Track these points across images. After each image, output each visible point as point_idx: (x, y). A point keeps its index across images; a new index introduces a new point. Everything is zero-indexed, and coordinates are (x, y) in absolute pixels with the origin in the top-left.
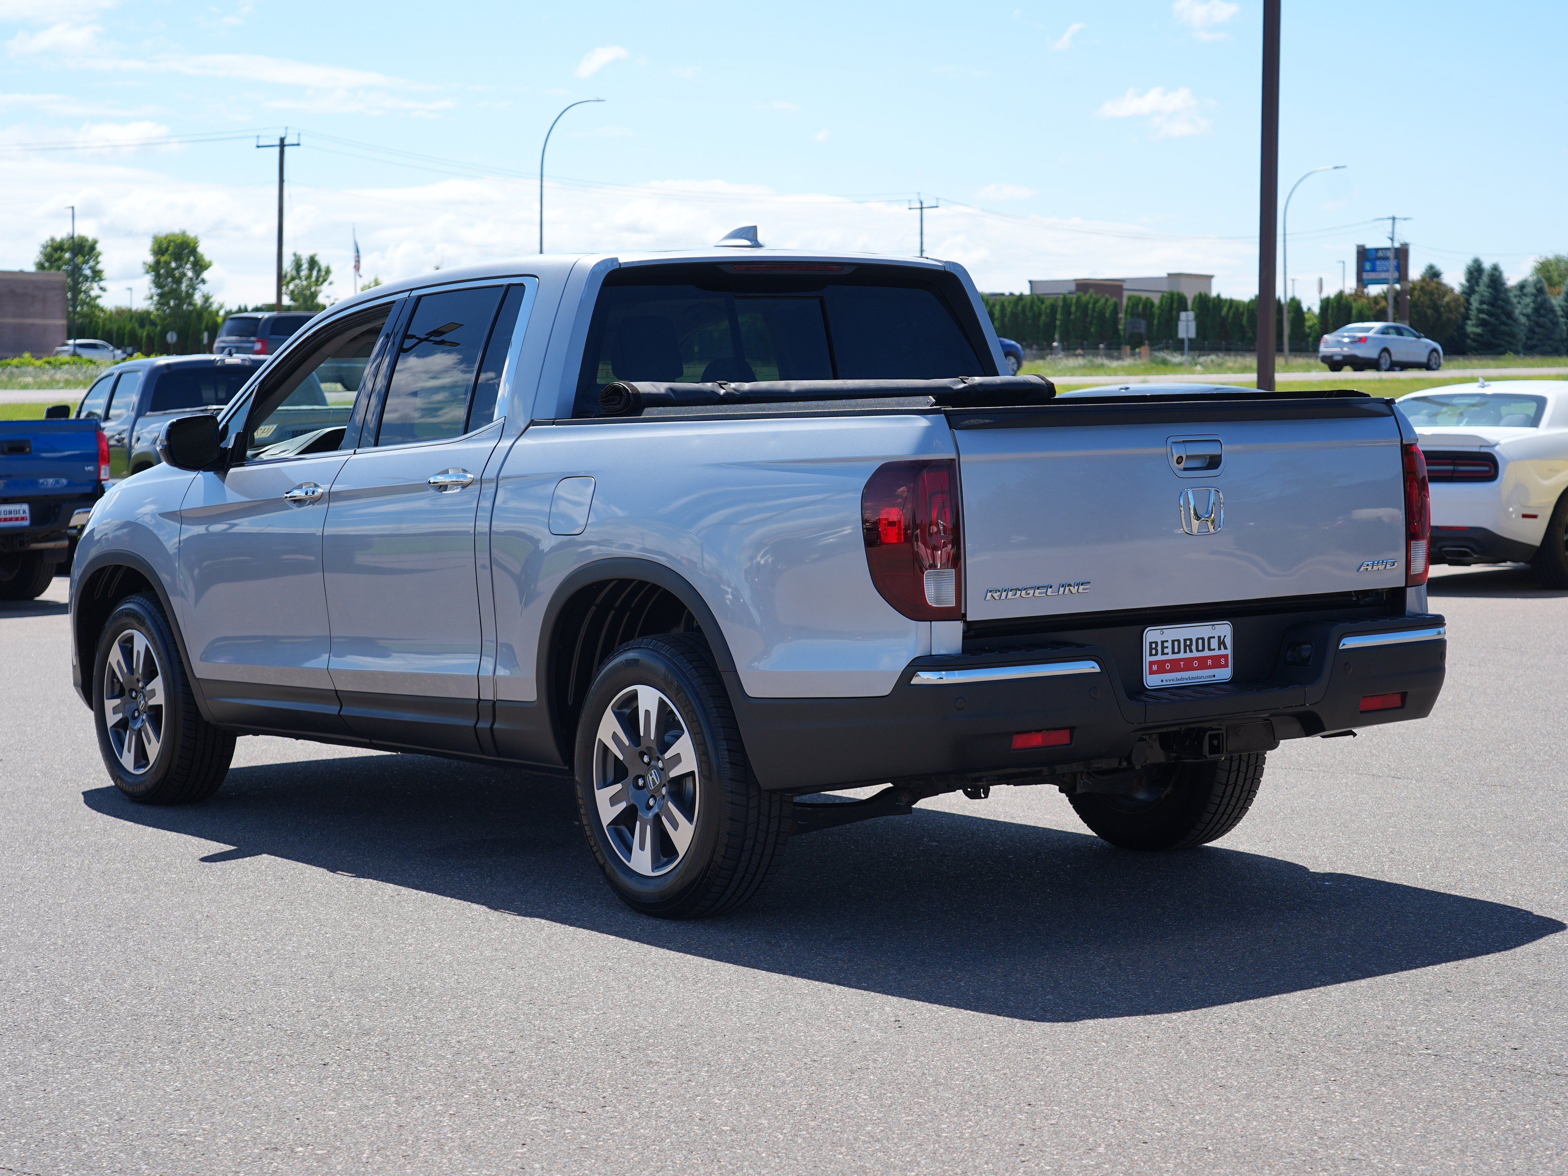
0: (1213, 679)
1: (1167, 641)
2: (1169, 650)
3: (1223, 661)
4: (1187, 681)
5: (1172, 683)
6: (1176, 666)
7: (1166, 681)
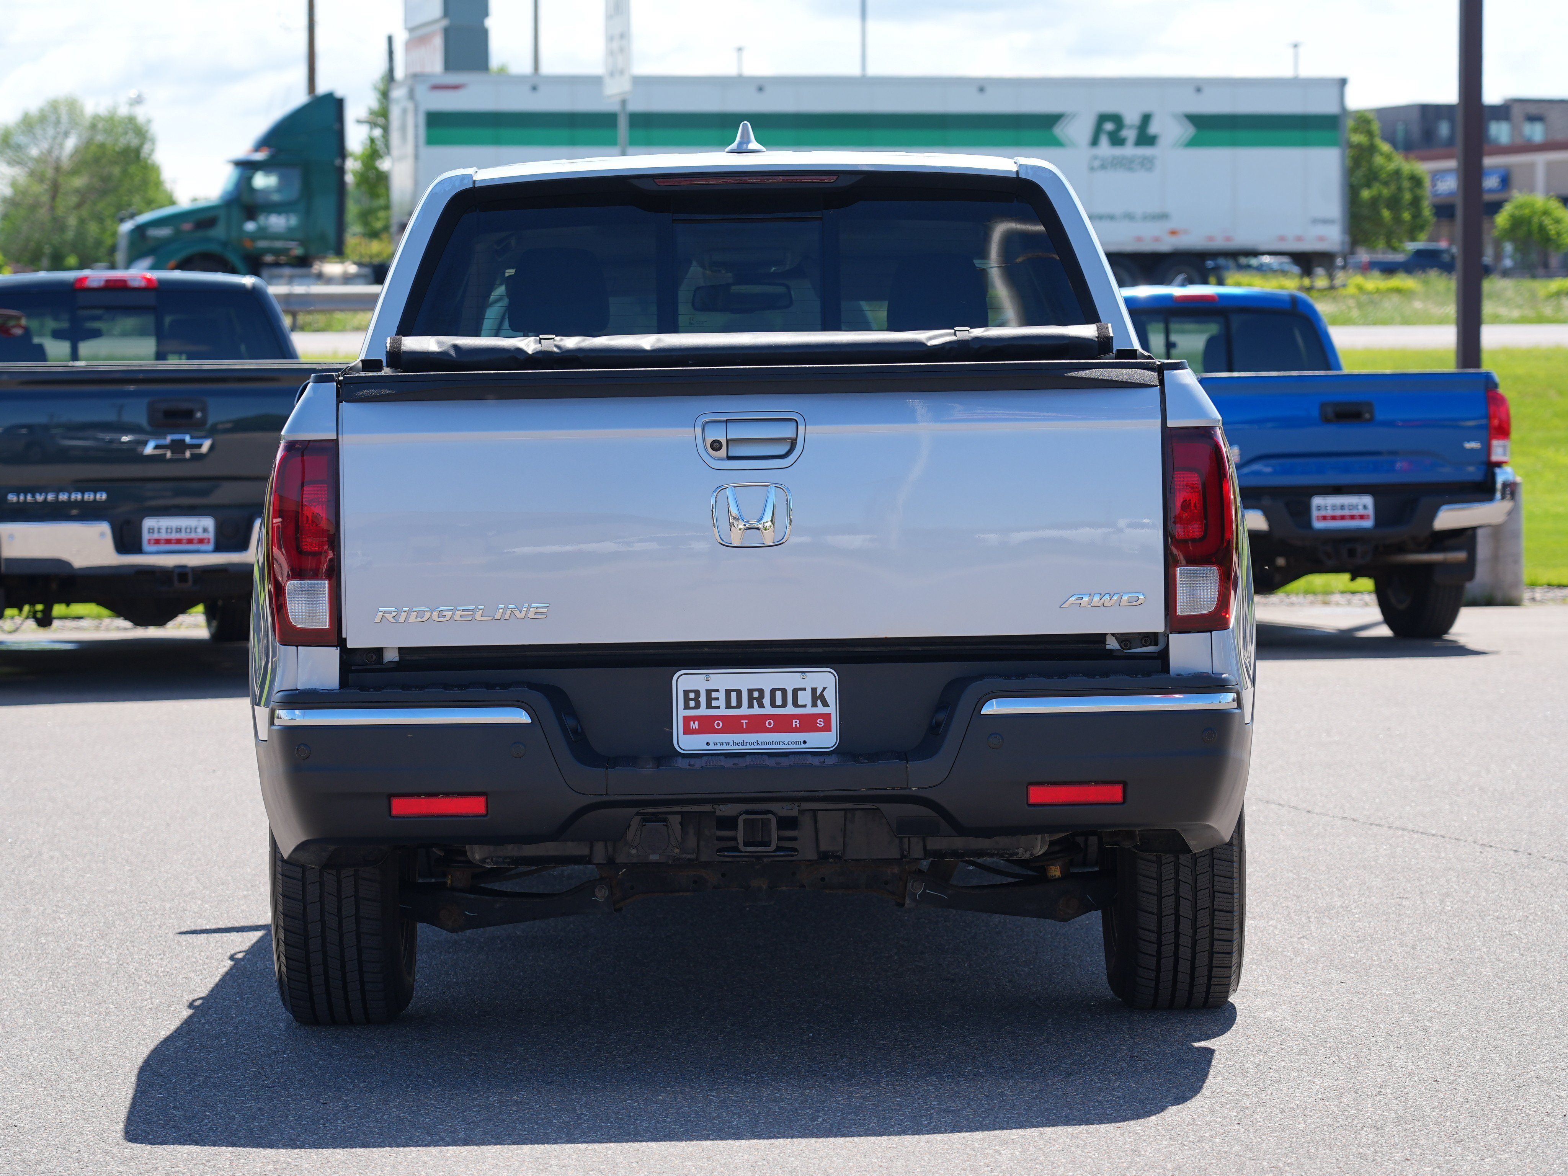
0: (803, 746)
1: (718, 691)
2: (722, 703)
3: (820, 723)
4: (753, 747)
5: (725, 747)
6: (732, 725)
7: (715, 744)
